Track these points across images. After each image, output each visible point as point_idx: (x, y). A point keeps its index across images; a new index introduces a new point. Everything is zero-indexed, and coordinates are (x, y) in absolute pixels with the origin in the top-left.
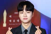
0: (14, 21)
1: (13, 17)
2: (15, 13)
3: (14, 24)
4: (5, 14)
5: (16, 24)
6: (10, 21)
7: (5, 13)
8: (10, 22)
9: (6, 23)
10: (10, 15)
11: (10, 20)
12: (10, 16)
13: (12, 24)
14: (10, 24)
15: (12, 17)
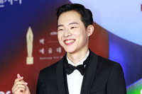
0: (50, 51)
1: (49, 42)
2: (52, 34)
3: (51, 58)
4: (30, 37)
5: (55, 58)
6: (42, 51)
7: (30, 35)
8: (41, 53)
10: (41, 39)
11: (41, 49)
12: (42, 41)
13: (45, 58)
14: (41, 58)
15: (45, 42)
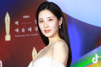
0: (23, 30)
1: (22, 24)
2: (24, 17)
3: (24, 36)
4: (7, 20)
5: (27, 35)
6: (17, 30)
7: (7, 18)
8: (16, 32)
9: (10, 33)
10: (16, 21)
11: (16, 29)
12: (17, 23)
13: (19, 36)
14: (16, 36)
